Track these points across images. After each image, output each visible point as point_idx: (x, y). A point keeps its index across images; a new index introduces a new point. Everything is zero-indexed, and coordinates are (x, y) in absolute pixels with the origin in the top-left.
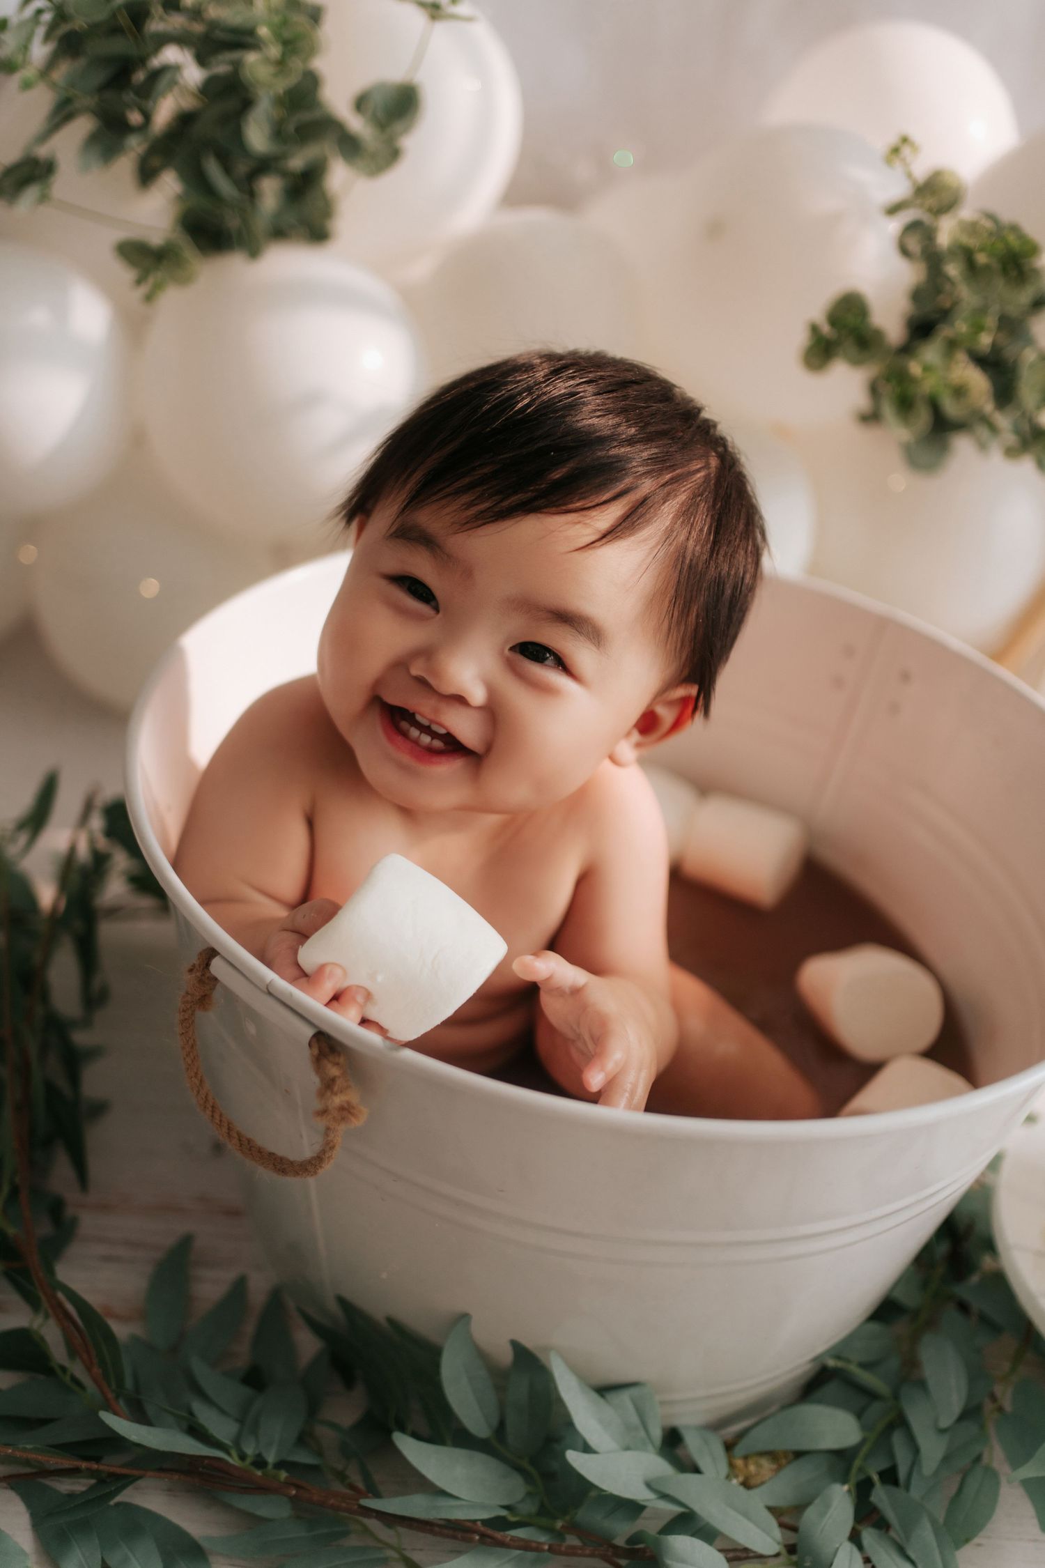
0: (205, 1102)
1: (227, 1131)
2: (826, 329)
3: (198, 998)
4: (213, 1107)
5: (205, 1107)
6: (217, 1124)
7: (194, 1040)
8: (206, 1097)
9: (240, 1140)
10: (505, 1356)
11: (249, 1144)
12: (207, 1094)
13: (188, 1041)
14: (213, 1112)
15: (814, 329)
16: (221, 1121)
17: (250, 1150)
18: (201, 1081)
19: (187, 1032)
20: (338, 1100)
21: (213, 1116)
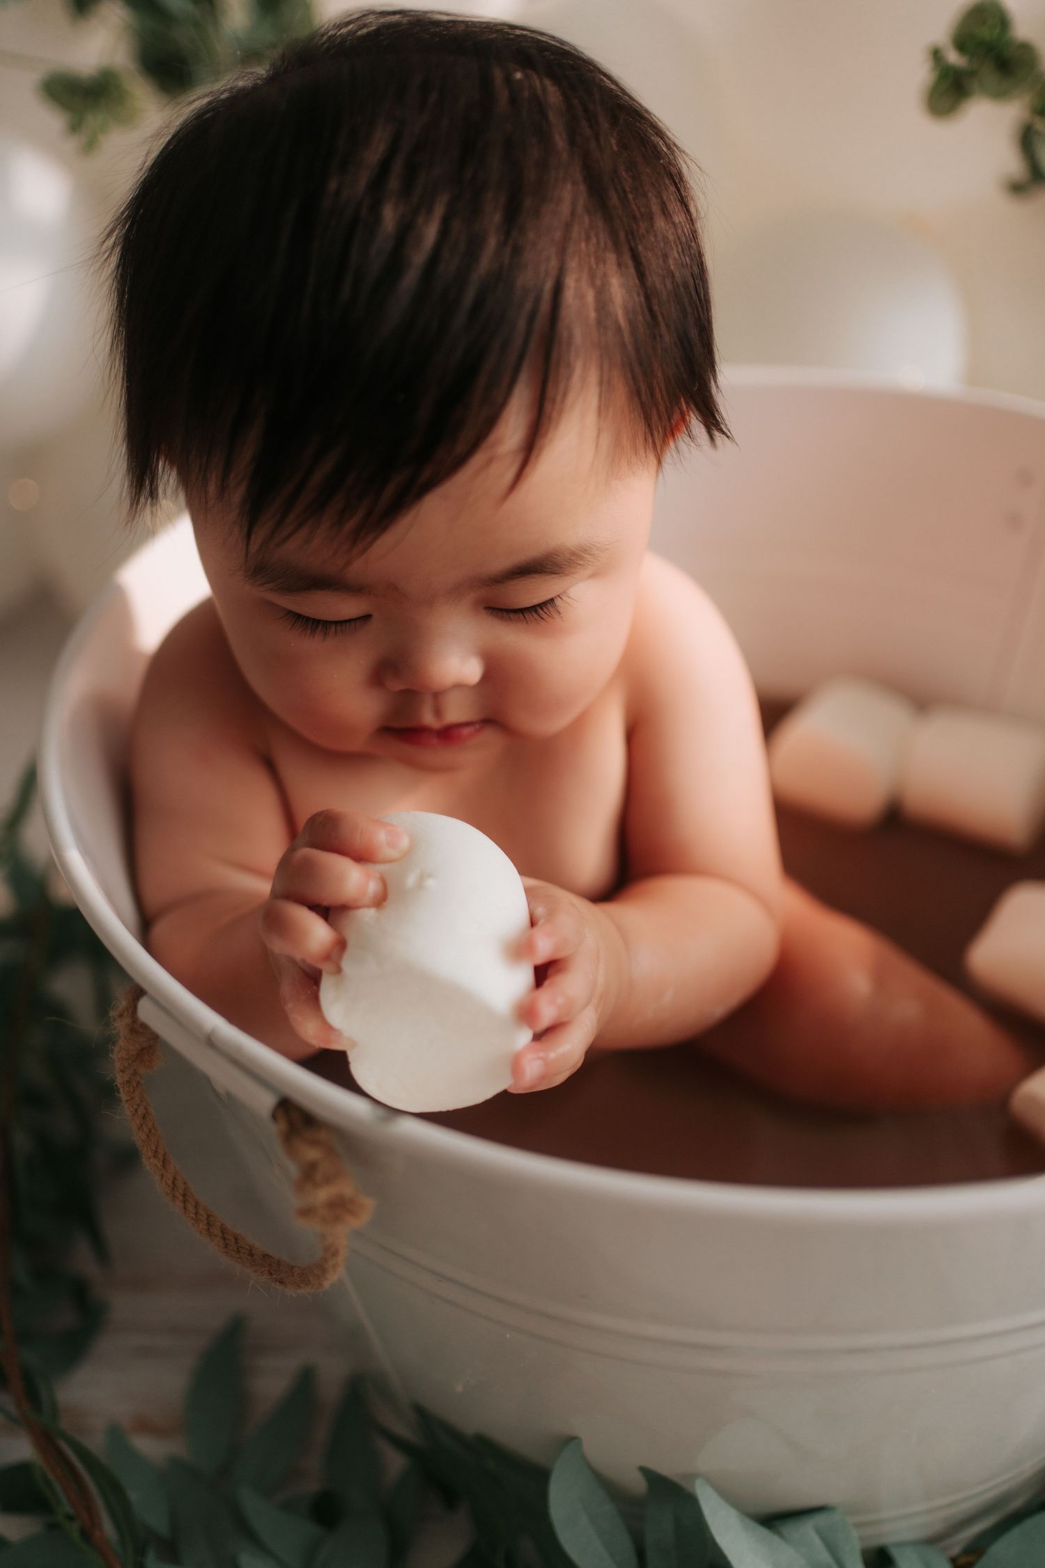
0: (173, 1189)
1: (205, 1227)
2: (954, 58)
3: (135, 1053)
4: (184, 1195)
5: (174, 1196)
6: (192, 1218)
7: (146, 1108)
8: (173, 1183)
9: (224, 1239)
10: (638, 1485)
11: (236, 1243)
12: (175, 1178)
13: (136, 1110)
14: (184, 1202)
15: (936, 55)
16: (196, 1214)
17: (238, 1252)
18: (164, 1161)
19: (133, 1098)
20: (323, 1194)
21: (185, 1208)
